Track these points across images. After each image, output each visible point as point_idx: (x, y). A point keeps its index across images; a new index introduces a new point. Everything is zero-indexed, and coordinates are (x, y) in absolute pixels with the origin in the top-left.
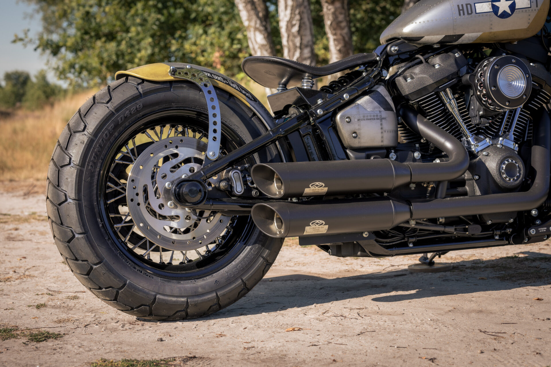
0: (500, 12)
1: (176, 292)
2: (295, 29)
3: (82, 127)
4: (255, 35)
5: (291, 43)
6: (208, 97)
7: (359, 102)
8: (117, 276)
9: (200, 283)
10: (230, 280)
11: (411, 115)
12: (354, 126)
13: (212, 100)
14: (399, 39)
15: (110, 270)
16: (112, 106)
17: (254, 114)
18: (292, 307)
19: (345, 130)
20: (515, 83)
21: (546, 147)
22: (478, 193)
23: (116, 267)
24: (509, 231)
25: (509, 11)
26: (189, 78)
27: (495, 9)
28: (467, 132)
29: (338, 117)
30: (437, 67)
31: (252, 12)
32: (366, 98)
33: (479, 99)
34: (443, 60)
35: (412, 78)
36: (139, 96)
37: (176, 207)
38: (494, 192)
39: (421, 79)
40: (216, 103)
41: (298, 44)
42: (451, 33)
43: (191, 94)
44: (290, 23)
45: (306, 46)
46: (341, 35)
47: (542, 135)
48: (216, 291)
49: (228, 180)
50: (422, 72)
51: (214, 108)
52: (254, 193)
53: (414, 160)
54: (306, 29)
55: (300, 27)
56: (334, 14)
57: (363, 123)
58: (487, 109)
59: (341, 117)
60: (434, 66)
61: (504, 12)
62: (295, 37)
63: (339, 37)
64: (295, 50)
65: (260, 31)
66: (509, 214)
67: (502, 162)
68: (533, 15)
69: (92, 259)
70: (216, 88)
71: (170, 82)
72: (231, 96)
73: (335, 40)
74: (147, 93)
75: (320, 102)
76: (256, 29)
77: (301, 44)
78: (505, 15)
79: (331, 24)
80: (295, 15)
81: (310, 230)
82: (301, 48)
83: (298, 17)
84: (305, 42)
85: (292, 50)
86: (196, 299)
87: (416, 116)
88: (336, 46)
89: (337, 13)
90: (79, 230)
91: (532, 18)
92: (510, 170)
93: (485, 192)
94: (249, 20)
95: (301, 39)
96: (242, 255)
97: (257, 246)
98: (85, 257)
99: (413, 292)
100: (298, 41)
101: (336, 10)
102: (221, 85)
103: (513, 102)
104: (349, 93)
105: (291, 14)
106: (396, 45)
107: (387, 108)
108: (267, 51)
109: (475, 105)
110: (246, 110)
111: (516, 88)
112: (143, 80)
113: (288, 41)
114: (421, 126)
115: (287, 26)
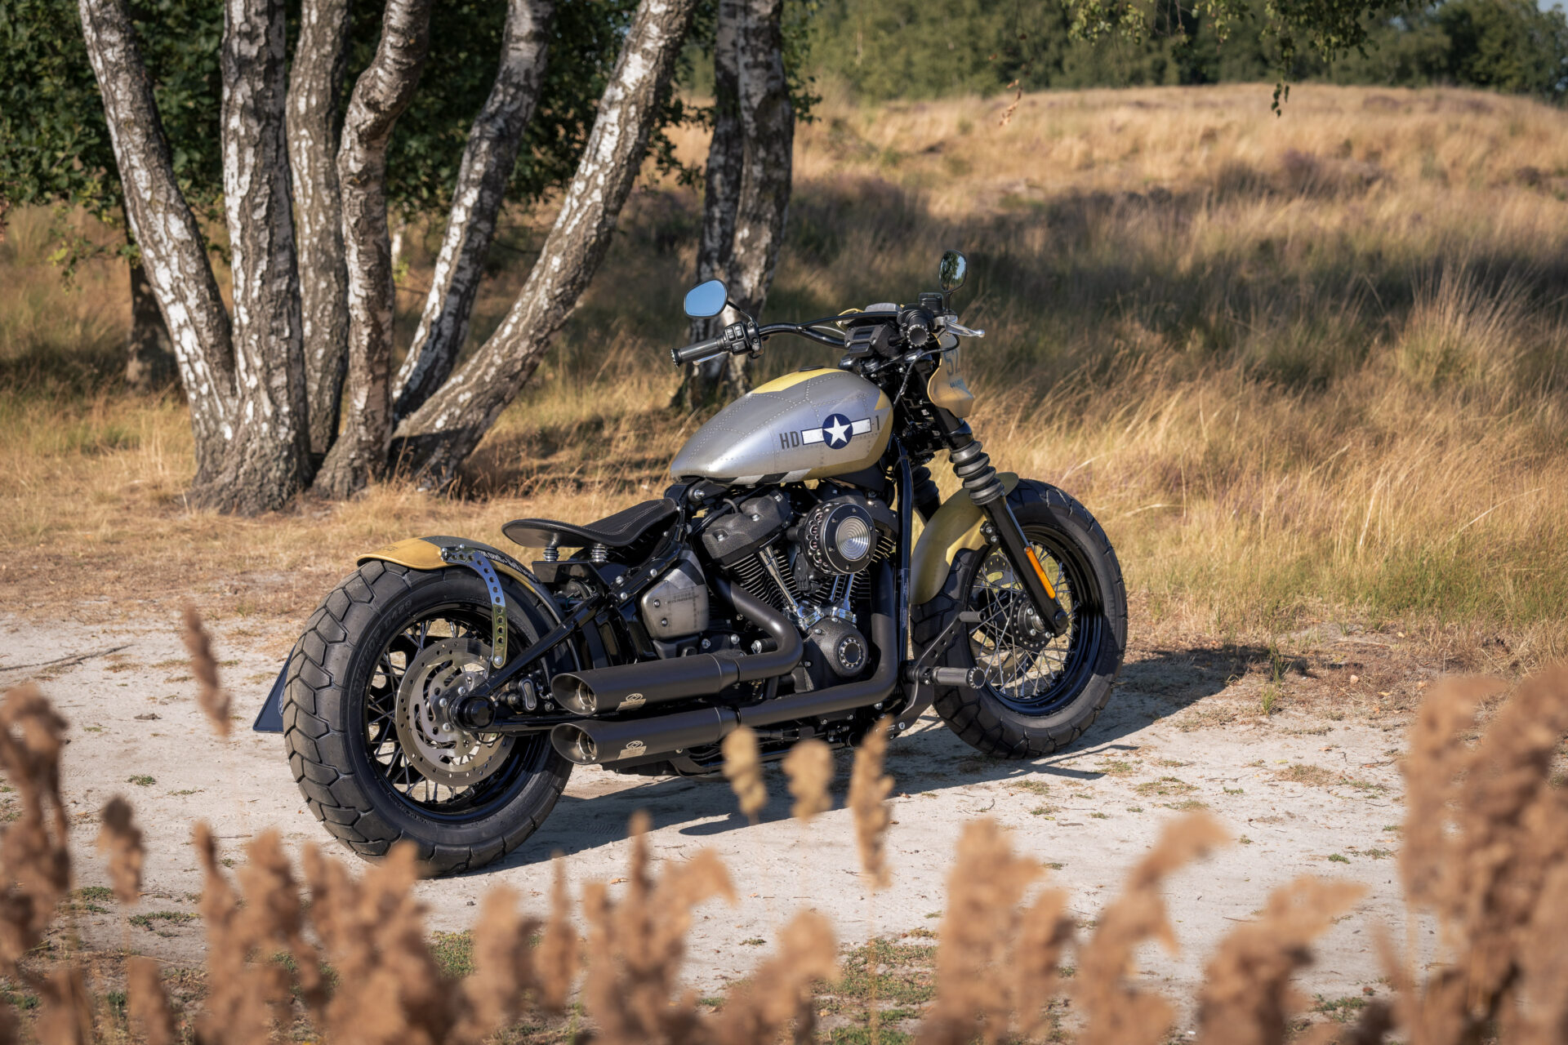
0: (834, 440)
1: (457, 840)
2: (261, 213)
3: (342, 637)
4: (166, 220)
5: (249, 243)
6: (490, 586)
7: (668, 578)
8: (391, 824)
9: (482, 825)
10: (517, 819)
11: (722, 584)
12: (664, 611)
13: (495, 590)
14: (702, 479)
15: (383, 818)
16: (375, 608)
17: (540, 601)
18: (585, 848)
19: (653, 617)
20: (856, 541)
21: (889, 615)
22: (810, 686)
23: (388, 813)
24: (847, 728)
25: (844, 439)
26: (466, 562)
27: (827, 437)
28: (792, 601)
29: (645, 600)
30: (756, 519)
31: (161, 172)
32: (676, 572)
33: (811, 561)
34: (763, 508)
35: (725, 535)
36: (408, 590)
37: (452, 729)
38: (831, 685)
39: (737, 538)
40: (501, 594)
41: (265, 245)
42: (772, 471)
43: (467, 582)
44: (248, 203)
45: (282, 248)
46: (374, 242)
47: (884, 597)
48: (502, 835)
49: (517, 692)
50: (738, 526)
51: (498, 600)
52: (548, 706)
53: (731, 646)
54: (281, 213)
55: (268, 209)
56: (365, 204)
57: (674, 605)
58: (818, 572)
59: (649, 601)
60: (751, 517)
61: (839, 440)
62: (258, 229)
63: (371, 247)
64: (260, 258)
65: (178, 214)
66: (848, 712)
67: (840, 644)
68: (874, 440)
69: (361, 804)
70: (498, 572)
71: (442, 569)
72: (512, 579)
73: (360, 252)
74: (416, 586)
75: (619, 580)
76: (169, 208)
77: (270, 243)
78: (839, 444)
79: (356, 224)
80: (261, 185)
81: (624, 754)
82: (270, 253)
83: (266, 189)
84: (278, 239)
85: (252, 258)
86: (482, 847)
87: (728, 584)
88: (361, 263)
89: (371, 203)
90: (346, 769)
91: (872, 445)
92: (851, 653)
93: (819, 686)
94: (154, 187)
95: (272, 234)
96: (529, 786)
97: (547, 773)
98: (351, 803)
99: (724, 817)
100: (264, 238)
101: (369, 196)
102: (501, 567)
103: (853, 565)
104: (656, 566)
105: (251, 182)
106: (701, 489)
107: (699, 582)
108: (192, 254)
109: (802, 566)
110: (530, 597)
111: (857, 547)
112: (409, 569)
113: (242, 238)
114: (736, 599)
115: (242, 207)
